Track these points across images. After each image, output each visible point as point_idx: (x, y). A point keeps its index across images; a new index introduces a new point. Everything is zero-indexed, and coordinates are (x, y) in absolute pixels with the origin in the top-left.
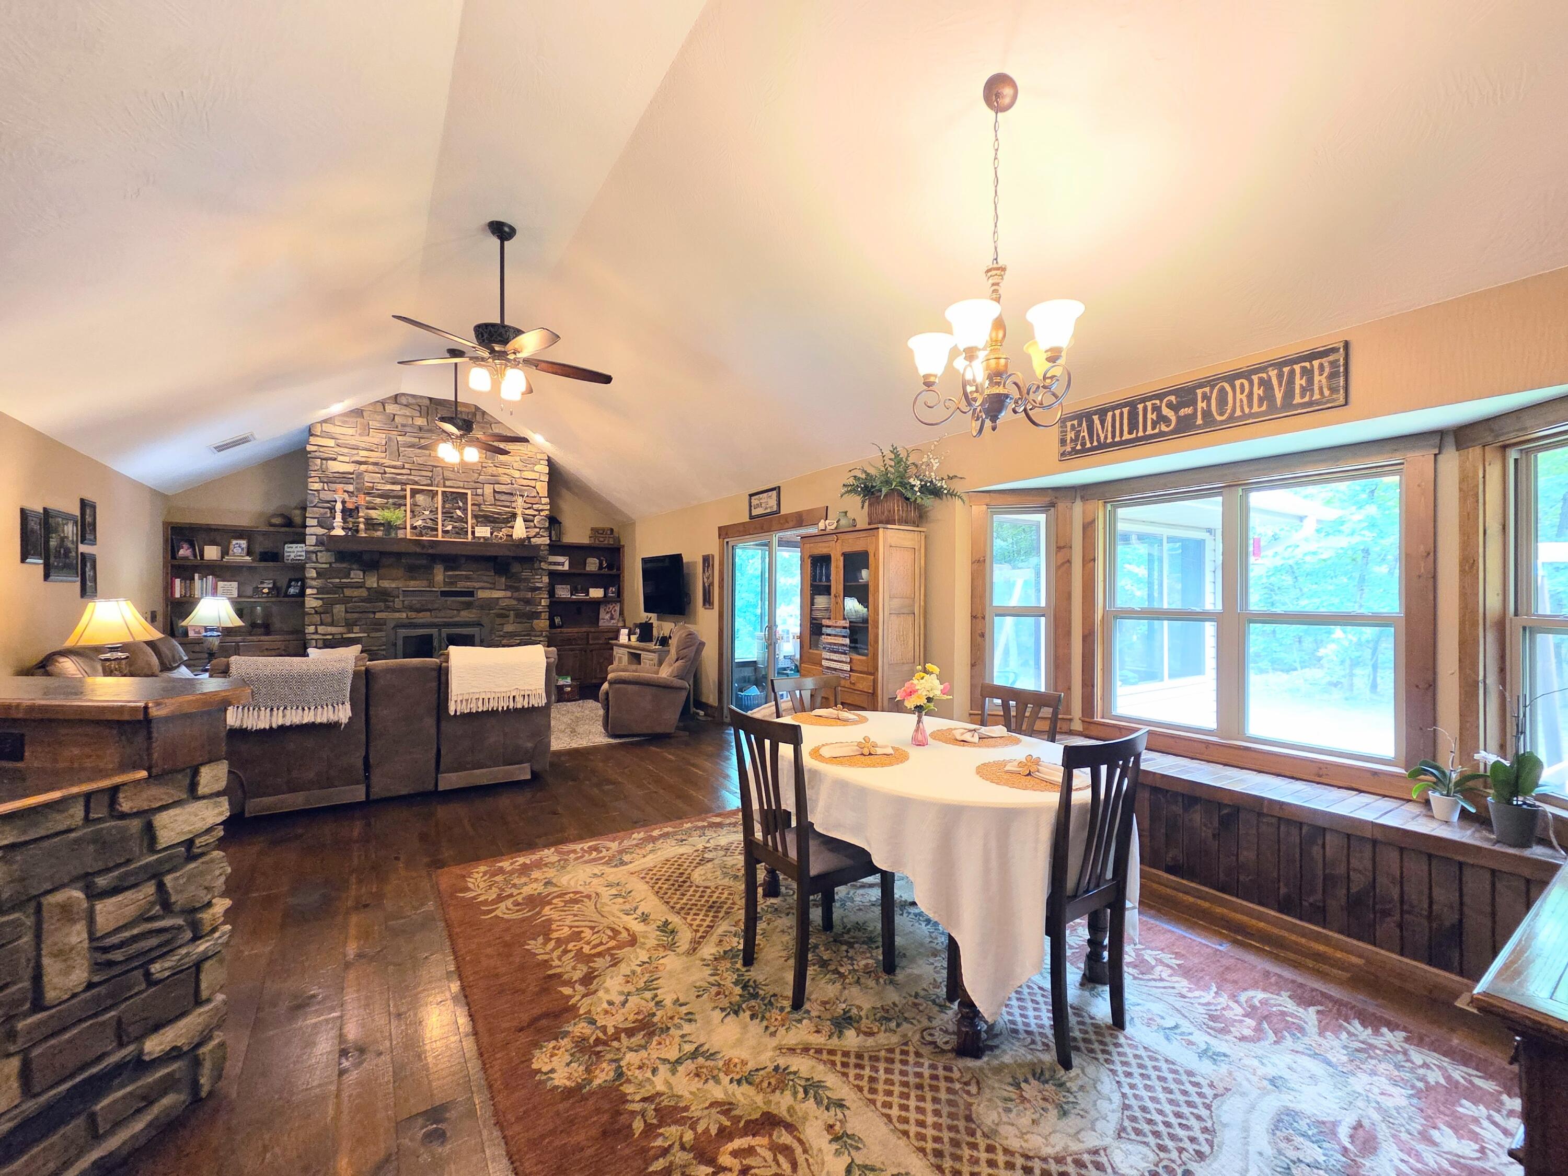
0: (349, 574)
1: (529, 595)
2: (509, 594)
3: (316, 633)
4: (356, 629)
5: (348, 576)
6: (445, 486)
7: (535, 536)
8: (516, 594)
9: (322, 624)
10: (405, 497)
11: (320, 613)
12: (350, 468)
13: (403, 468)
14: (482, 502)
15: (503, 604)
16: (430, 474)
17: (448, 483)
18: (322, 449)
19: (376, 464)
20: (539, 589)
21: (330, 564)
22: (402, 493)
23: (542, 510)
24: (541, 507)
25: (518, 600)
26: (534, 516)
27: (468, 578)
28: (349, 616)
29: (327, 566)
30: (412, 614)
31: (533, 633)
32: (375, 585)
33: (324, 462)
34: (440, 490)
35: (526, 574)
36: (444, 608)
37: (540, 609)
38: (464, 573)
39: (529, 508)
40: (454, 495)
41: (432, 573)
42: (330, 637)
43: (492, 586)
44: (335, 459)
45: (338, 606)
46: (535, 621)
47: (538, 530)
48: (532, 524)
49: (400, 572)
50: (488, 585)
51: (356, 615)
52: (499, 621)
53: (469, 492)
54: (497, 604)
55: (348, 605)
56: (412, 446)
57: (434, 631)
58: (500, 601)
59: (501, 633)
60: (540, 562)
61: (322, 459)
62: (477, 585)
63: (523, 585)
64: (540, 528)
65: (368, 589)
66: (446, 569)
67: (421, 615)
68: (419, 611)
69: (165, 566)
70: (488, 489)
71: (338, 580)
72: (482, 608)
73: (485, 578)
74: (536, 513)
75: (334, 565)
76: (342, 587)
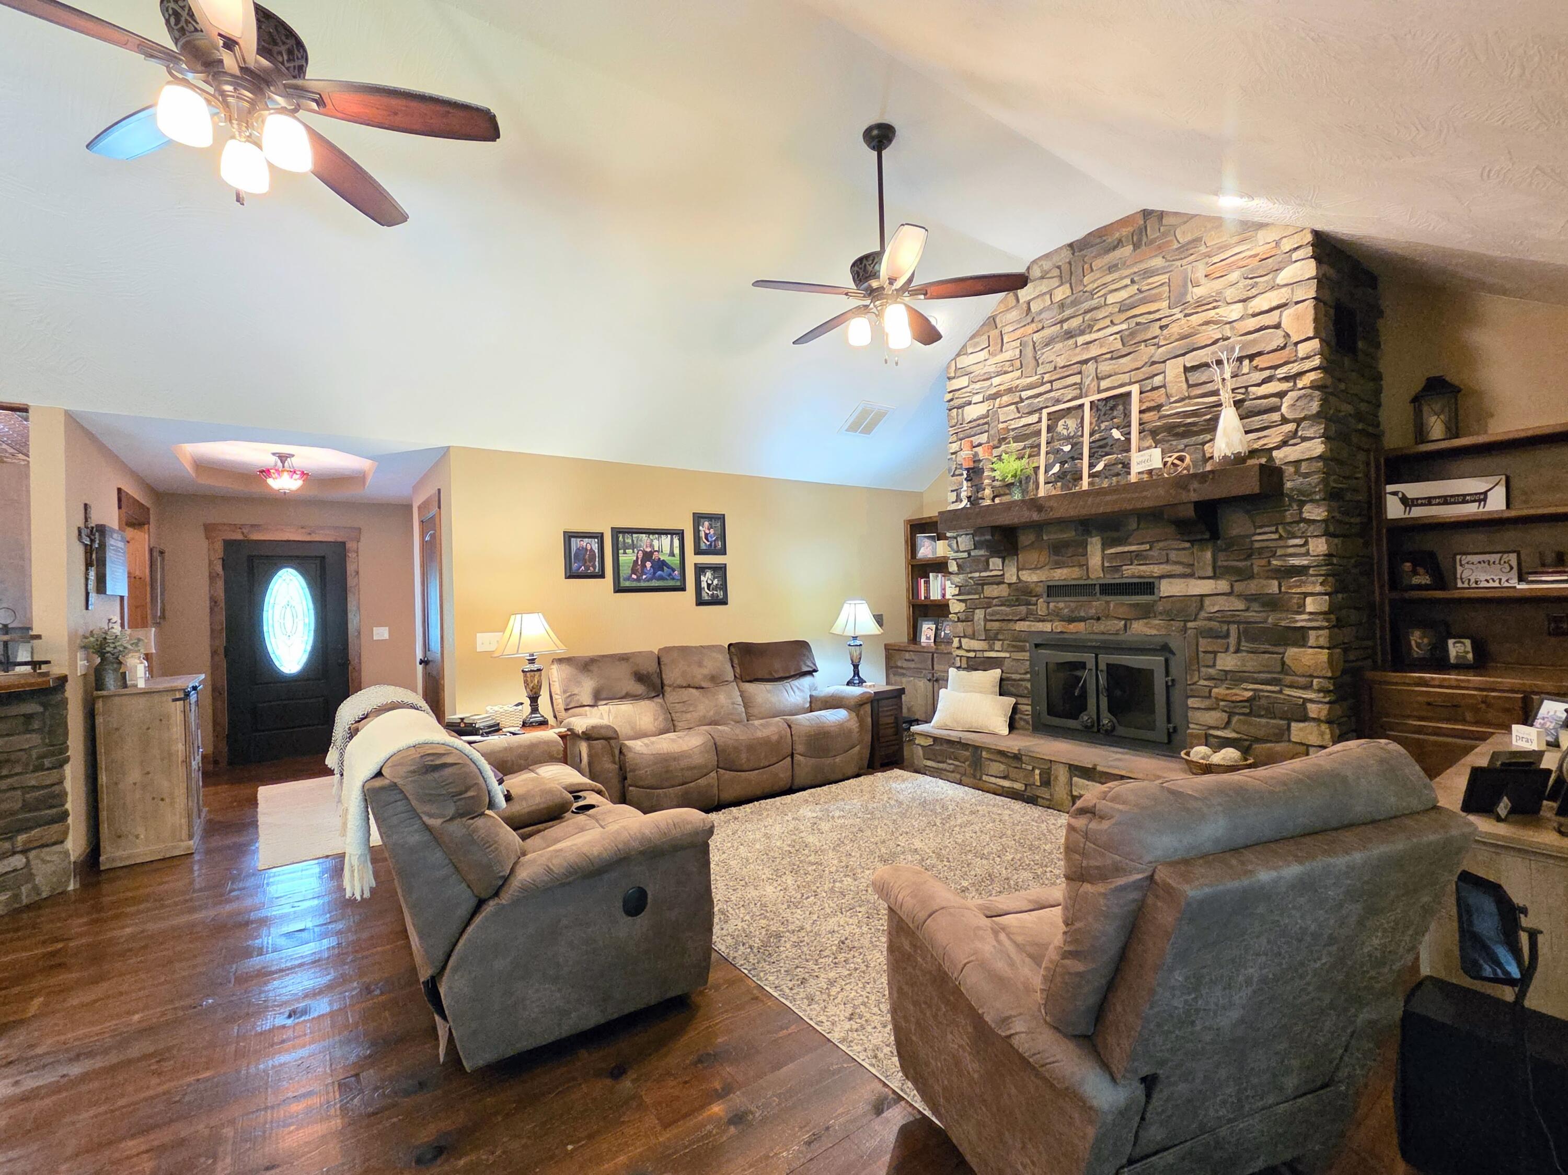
0: (988, 564)
1: (1273, 587)
2: (1223, 585)
3: (960, 648)
4: (998, 645)
5: (987, 568)
6: (1099, 392)
7: (1284, 443)
8: (1239, 587)
9: (965, 637)
10: (1038, 433)
11: (962, 621)
12: (980, 410)
13: (1043, 384)
14: (1163, 400)
15: (1212, 606)
16: (1077, 379)
17: (1104, 384)
18: (957, 394)
19: (1010, 391)
20: (1301, 571)
21: (969, 552)
22: (1037, 427)
23: (1301, 374)
24: (1295, 368)
25: (1250, 599)
26: (1281, 395)
27: (1138, 557)
28: (990, 625)
29: (965, 555)
30: (1059, 626)
31: (1288, 679)
32: (1014, 580)
33: (960, 410)
34: (1086, 401)
35: (1264, 537)
36: (1107, 617)
37: (1301, 620)
38: (1133, 548)
39: (1264, 381)
40: (1112, 403)
41: (1085, 554)
42: (972, 654)
43: (1188, 571)
44: (970, 403)
45: (977, 611)
46: (1292, 651)
47: (1291, 427)
48: (1276, 416)
49: (1044, 558)
50: (1179, 569)
51: (996, 625)
52: (1204, 644)
53: (1135, 389)
54: (1201, 607)
55: (989, 610)
56: (1049, 342)
57: (1089, 658)
58: (1207, 601)
59: (1212, 671)
60: (1302, 504)
61: (958, 408)
62: (1157, 570)
63: (1257, 564)
64: (1298, 422)
65: (1010, 584)
66: (1105, 546)
67: (1072, 627)
68: (1071, 620)
69: (907, 568)
70: (1174, 369)
71: (977, 575)
72: (1170, 616)
73: (1173, 555)
74: (1285, 386)
75: (973, 553)
76: (983, 583)
